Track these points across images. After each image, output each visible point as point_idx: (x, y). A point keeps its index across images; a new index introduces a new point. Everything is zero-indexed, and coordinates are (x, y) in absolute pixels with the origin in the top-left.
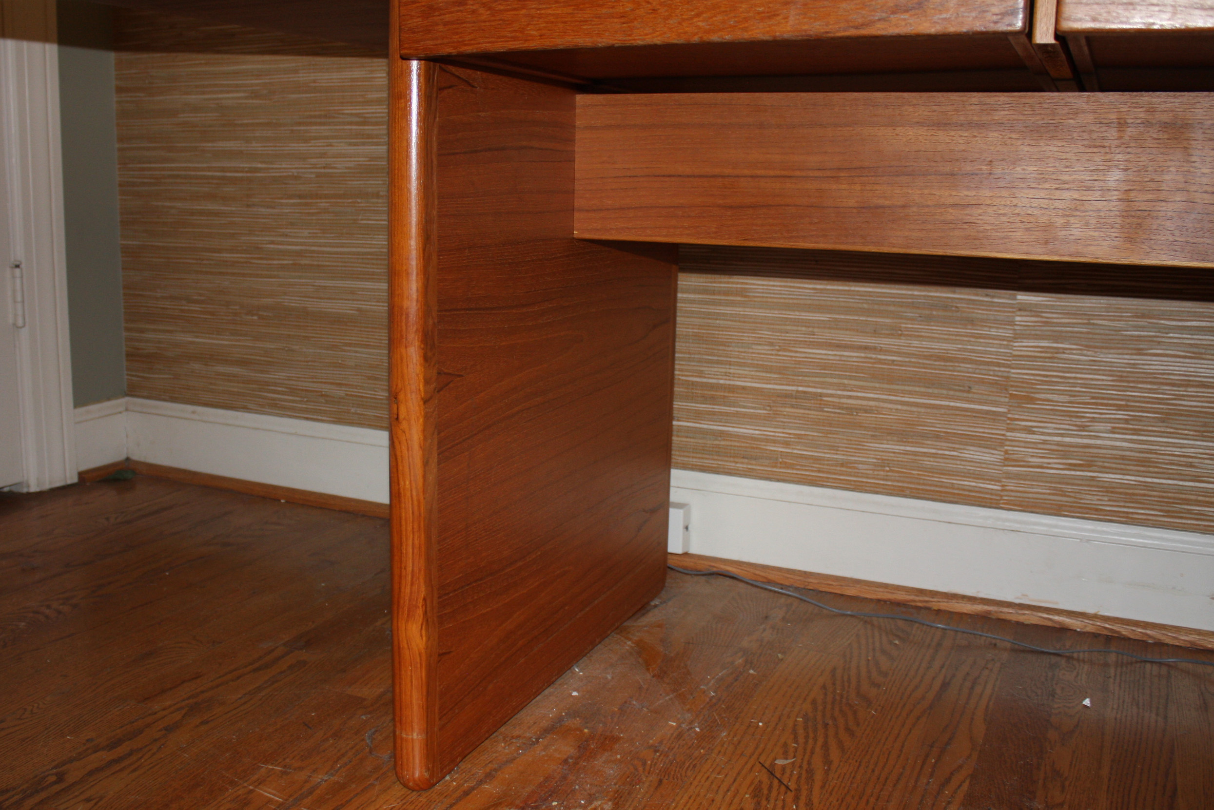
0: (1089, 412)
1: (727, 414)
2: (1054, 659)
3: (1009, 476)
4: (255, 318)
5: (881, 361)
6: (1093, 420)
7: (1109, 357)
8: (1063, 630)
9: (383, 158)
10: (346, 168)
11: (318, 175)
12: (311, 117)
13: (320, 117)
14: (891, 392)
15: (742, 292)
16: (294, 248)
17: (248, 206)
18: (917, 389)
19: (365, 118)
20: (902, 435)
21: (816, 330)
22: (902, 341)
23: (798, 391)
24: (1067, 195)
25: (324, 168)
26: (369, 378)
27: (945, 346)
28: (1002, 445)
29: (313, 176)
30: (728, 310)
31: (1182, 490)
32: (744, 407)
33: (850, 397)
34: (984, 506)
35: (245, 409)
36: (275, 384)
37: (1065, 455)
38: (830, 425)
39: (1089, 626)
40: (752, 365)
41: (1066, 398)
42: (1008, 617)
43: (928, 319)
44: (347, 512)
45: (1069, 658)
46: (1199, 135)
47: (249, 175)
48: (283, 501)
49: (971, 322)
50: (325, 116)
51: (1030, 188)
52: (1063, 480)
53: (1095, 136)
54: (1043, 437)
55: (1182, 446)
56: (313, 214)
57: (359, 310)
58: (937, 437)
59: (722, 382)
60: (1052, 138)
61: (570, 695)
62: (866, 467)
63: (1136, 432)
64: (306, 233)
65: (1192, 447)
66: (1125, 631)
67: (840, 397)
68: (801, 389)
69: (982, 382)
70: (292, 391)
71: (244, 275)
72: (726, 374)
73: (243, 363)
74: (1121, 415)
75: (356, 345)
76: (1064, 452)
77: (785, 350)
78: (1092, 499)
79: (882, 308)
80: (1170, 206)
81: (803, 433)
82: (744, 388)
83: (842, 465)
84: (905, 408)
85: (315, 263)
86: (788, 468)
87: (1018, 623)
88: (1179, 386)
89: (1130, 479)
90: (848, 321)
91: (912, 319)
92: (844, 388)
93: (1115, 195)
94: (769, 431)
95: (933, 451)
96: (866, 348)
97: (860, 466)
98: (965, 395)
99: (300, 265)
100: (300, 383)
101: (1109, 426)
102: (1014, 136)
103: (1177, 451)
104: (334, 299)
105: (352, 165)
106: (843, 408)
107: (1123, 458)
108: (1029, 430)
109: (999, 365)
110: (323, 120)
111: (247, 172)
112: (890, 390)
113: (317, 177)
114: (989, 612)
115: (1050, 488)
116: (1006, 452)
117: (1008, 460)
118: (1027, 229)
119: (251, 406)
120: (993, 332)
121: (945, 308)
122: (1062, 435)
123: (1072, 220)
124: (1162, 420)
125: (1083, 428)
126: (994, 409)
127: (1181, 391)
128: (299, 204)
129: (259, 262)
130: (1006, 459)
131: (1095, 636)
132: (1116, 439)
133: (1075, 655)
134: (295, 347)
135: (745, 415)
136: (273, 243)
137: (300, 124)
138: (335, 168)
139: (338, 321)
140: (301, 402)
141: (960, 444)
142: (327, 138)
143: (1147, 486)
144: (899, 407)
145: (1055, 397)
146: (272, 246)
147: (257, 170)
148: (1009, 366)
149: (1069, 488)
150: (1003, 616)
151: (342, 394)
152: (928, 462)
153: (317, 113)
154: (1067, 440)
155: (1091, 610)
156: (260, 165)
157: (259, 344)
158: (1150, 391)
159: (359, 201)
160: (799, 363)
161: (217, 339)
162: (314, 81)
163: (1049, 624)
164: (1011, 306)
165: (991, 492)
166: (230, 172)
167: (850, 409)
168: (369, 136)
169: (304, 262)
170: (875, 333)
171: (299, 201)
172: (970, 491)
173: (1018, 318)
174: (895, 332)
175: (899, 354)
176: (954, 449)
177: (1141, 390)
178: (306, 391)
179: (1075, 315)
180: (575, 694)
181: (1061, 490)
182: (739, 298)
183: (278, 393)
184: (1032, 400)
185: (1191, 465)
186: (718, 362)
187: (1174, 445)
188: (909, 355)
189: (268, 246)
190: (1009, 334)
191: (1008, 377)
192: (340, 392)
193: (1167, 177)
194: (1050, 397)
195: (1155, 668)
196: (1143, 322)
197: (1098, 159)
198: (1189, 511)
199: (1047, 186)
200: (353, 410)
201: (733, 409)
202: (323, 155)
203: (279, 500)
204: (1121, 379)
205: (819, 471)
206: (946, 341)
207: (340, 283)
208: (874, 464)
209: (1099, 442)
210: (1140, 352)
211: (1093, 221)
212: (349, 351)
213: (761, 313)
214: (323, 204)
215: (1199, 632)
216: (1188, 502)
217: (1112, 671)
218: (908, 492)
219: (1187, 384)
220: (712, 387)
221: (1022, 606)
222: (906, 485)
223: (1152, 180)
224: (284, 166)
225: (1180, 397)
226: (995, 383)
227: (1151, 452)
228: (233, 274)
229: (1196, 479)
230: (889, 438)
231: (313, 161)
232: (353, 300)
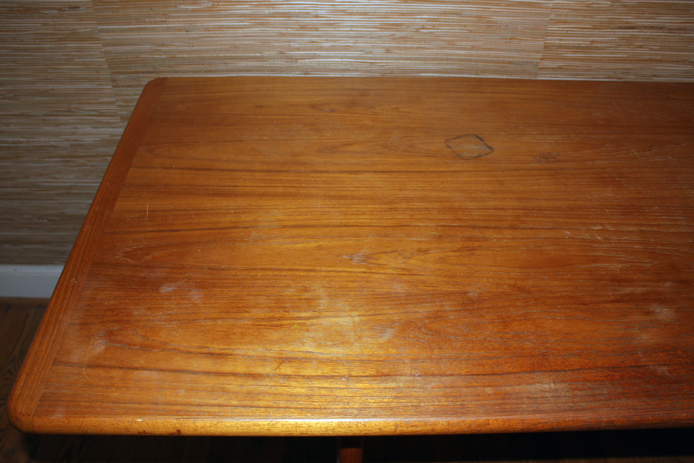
4: (46, 221)
10: (94, 141)
13: (64, 111)
16: (64, 185)
17: (19, 163)
19: (101, 112)
25: (76, 141)
29: (68, 146)
47: (14, 145)
56: (74, 166)
64: (71, 177)
71: (29, 200)
110: (67, 114)
113: (71, 146)
128: (62, 162)
129: (39, 192)
138: (84, 141)
142: (73, 124)
146: (47, 184)
147: (20, 142)
153: (61, 109)
162: (53, 90)
169: (74, 191)
171: (60, 160)
189: (43, 184)
202: (73, 134)
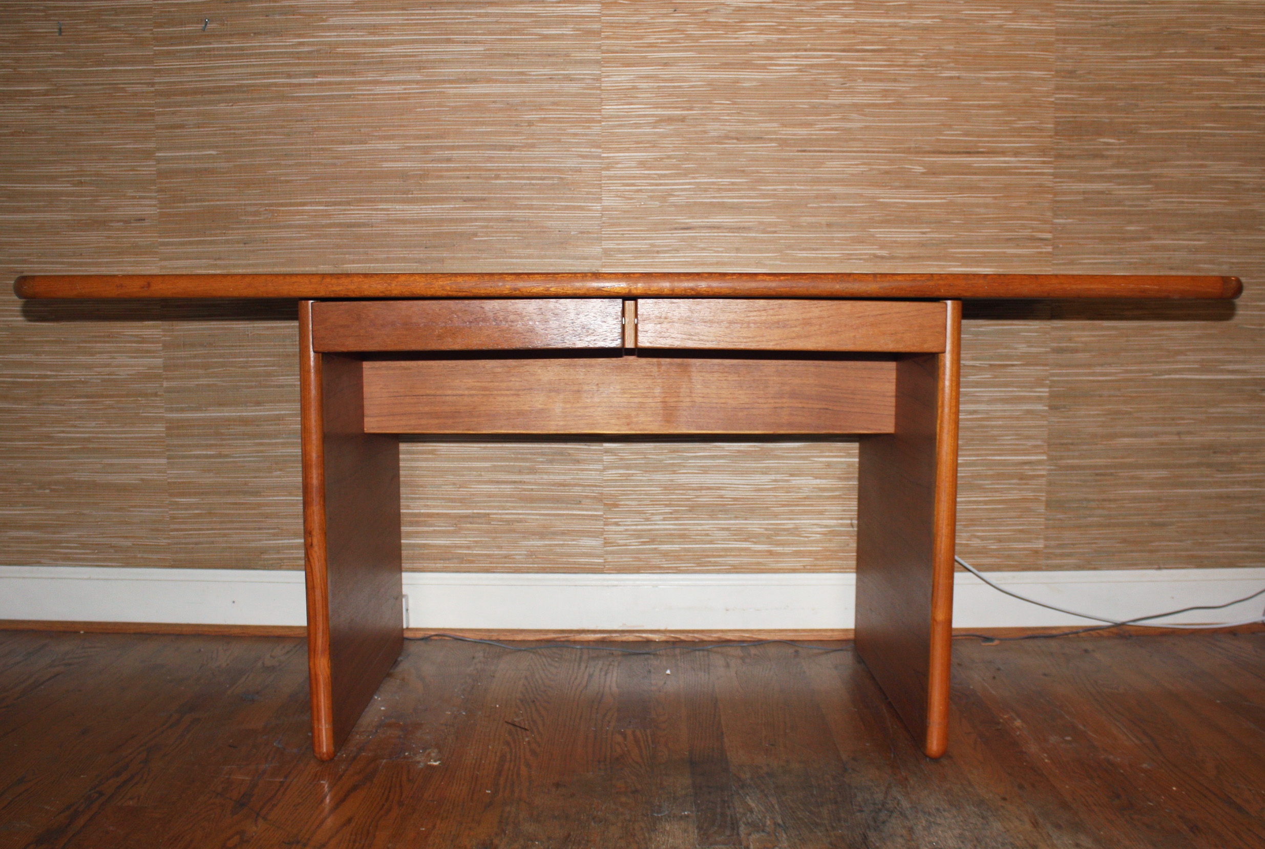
0: (650, 510)
1: (427, 532)
2: (646, 656)
3: (608, 553)
4: (47, 491)
5: (525, 490)
6: (653, 514)
7: (658, 477)
8: (648, 642)
9: (159, 367)
10: (128, 375)
11: (104, 380)
12: (96, 337)
13: (104, 337)
14: (532, 508)
15: (432, 452)
16: (83, 435)
17: (39, 404)
18: (548, 505)
20: (542, 535)
21: (483, 473)
22: (537, 477)
23: (474, 513)
24: (636, 400)
25: (109, 375)
26: (153, 530)
27: (563, 477)
28: (602, 534)
29: (99, 381)
30: (424, 464)
31: (704, 550)
32: (439, 526)
33: (507, 514)
34: (595, 573)
35: (39, 563)
36: (67, 542)
37: (639, 537)
38: (496, 533)
39: (662, 637)
40: (443, 499)
41: (637, 503)
42: (616, 639)
43: (551, 462)
44: (141, 633)
45: (655, 655)
46: (694, 369)
47: (38, 380)
48: (82, 632)
49: (578, 462)
50: (109, 337)
51: (618, 397)
52: (639, 552)
53: (647, 370)
54: (625, 528)
55: (701, 525)
56: (99, 409)
57: (142, 480)
58: (563, 533)
59: (422, 511)
60: (627, 372)
61: (380, 710)
62: (520, 557)
63: (677, 519)
64: (93, 424)
65: (708, 524)
66: (683, 637)
67: (501, 514)
68: (475, 511)
69: (587, 497)
70: (84, 546)
71: (35, 458)
72: (425, 506)
73: (34, 527)
74: (668, 510)
75: (140, 507)
76: (638, 535)
77: (463, 487)
78: (656, 561)
79: (523, 456)
80: (684, 404)
81: (479, 539)
82: (438, 514)
83: (505, 557)
84: (542, 517)
85: (102, 446)
86: (470, 563)
87: (622, 642)
88: (696, 490)
89: (676, 547)
90: (502, 466)
91: (542, 462)
92: (504, 508)
93: (659, 400)
94: (458, 541)
95: (561, 543)
96: (515, 482)
97: (517, 557)
98: (578, 506)
99: (88, 448)
100: (91, 539)
101: (661, 517)
102: (608, 371)
103: (700, 528)
104: (121, 473)
105: (133, 372)
106: (503, 521)
107: (671, 535)
108: (617, 524)
109: (596, 486)
110: (107, 339)
111: (37, 378)
112: (532, 507)
113: (102, 381)
114: (604, 638)
115: (632, 558)
116: (605, 539)
117: (607, 543)
118: (618, 418)
119: (43, 561)
120: (591, 467)
121: (561, 454)
122: (636, 525)
123: (639, 412)
124: (690, 511)
125: (647, 519)
126: (595, 513)
127: (698, 493)
128: (87, 402)
129: (50, 447)
130: (605, 543)
131: (667, 642)
132: (666, 524)
133: (658, 652)
134: (85, 512)
135: (439, 532)
136: (63, 432)
137: (85, 342)
138: (118, 375)
139: (123, 489)
140: (93, 553)
141: (577, 536)
142: (110, 352)
143: (685, 550)
144: (538, 517)
145: (630, 503)
146: (62, 435)
147: (46, 376)
148: (602, 487)
149: (643, 556)
150: (613, 639)
151: (130, 544)
152: (558, 550)
153: (103, 334)
154: (639, 527)
155: (662, 628)
156: (49, 373)
157: (51, 512)
158: (682, 494)
159: (140, 399)
160: (473, 495)
161: (10, 510)
163: (640, 639)
164: (600, 450)
165: (599, 564)
166: (21, 378)
167: (508, 522)
168: (148, 352)
169: (92, 446)
170: (520, 472)
171: (86, 400)
172: (585, 565)
173: (605, 458)
174: (532, 471)
175: (535, 484)
176: (574, 540)
177: (677, 494)
178: (98, 544)
179: (637, 453)
180: (383, 708)
181: (638, 558)
182: (431, 456)
183: (71, 548)
184: (617, 506)
185: (707, 535)
186: (419, 498)
187: (698, 524)
188: (543, 484)
189: (59, 435)
190: (600, 467)
191: (602, 493)
192: (128, 543)
193: (682, 390)
194: (627, 503)
195: (701, 653)
196: (674, 455)
197: (649, 381)
198: (710, 562)
199: (626, 396)
200: (139, 556)
201: (432, 529)
202: (107, 365)
203: (79, 632)
204: (666, 488)
205: (491, 563)
206: (564, 474)
207: (125, 461)
208: (525, 555)
209: (657, 527)
210: (674, 472)
211: (649, 412)
212: (133, 511)
213: (446, 465)
214: (108, 402)
215: (722, 631)
216: (708, 556)
217: (679, 657)
218: (548, 570)
219: (701, 489)
220: (416, 515)
221: (623, 632)
222: (547, 566)
223: (676, 392)
224: (72, 373)
225: (698, 497)
226: (595, 498)
227: (685, 529)
228: (25, 458)
229: (711, 542)
230: (533, 537)
231: (98, 370)
232: (137, 473)
